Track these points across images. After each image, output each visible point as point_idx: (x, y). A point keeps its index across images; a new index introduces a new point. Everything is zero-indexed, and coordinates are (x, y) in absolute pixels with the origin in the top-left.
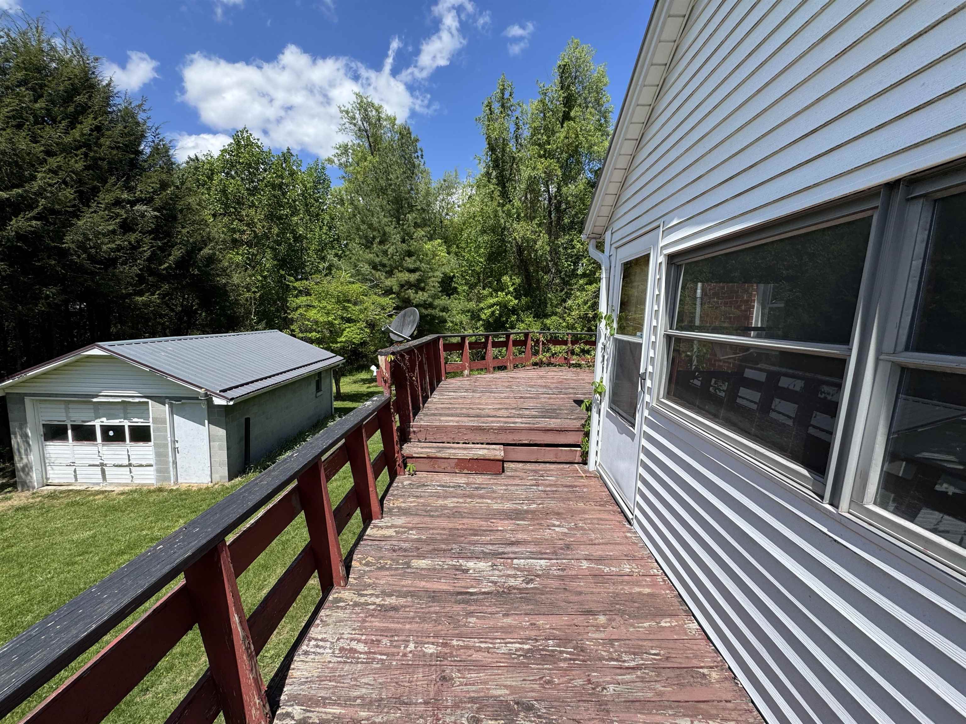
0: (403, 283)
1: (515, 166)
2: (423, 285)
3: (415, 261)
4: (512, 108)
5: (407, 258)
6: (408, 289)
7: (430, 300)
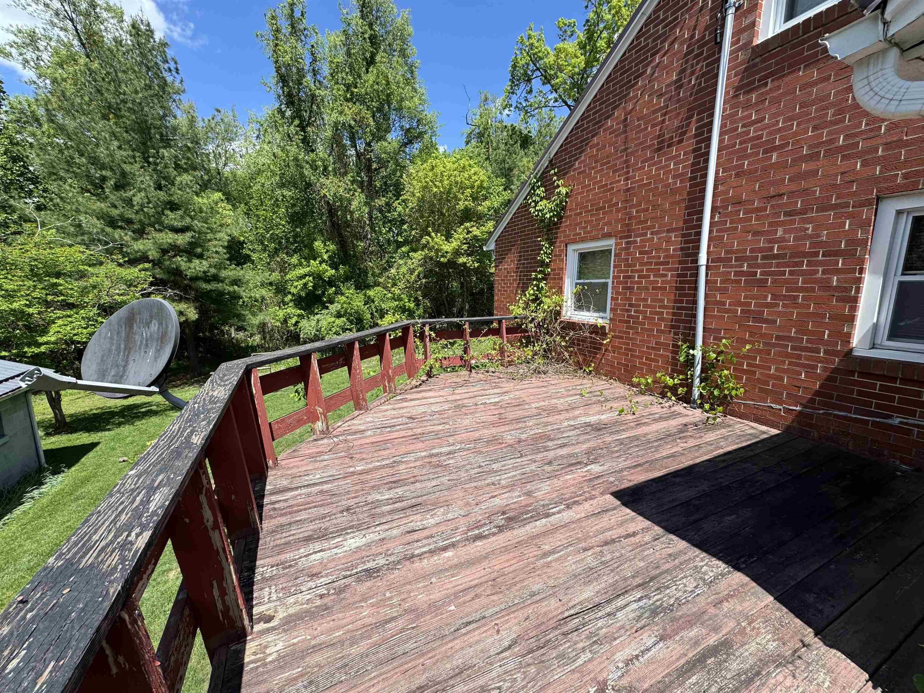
0: (165, 247)
1: (315, 107)
2: (199, 250)
3: (182, 217)
4: (305, 33)
5: (167, 212)
6: (175, 256)
7: (213, 271)
